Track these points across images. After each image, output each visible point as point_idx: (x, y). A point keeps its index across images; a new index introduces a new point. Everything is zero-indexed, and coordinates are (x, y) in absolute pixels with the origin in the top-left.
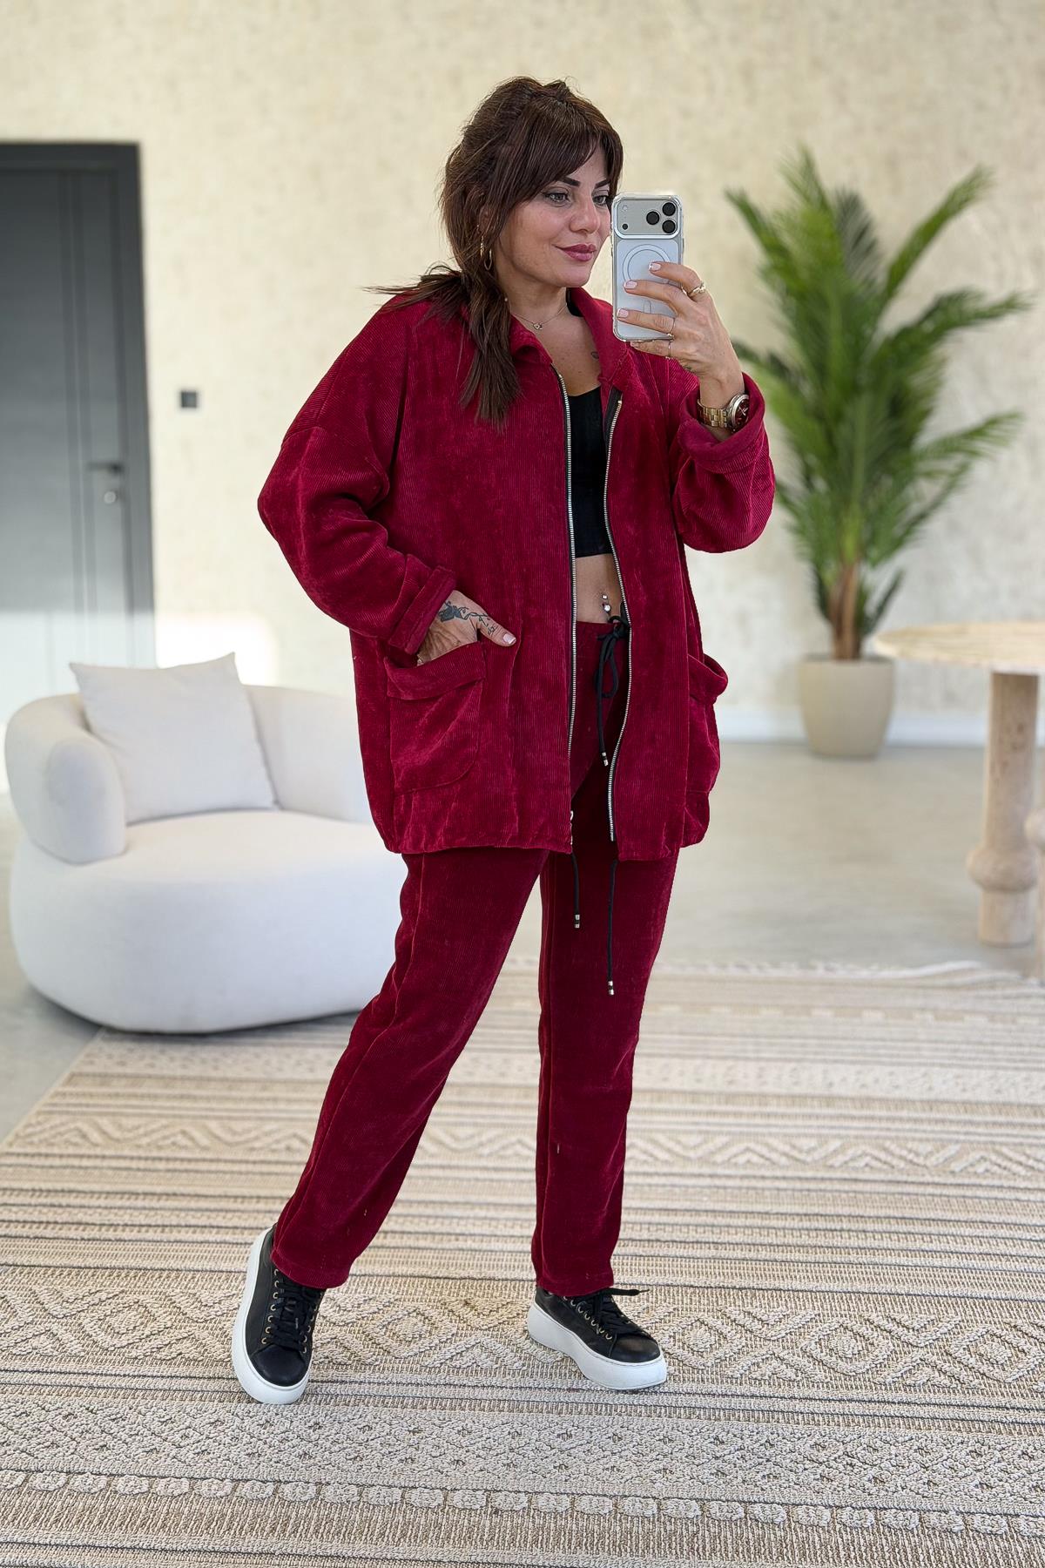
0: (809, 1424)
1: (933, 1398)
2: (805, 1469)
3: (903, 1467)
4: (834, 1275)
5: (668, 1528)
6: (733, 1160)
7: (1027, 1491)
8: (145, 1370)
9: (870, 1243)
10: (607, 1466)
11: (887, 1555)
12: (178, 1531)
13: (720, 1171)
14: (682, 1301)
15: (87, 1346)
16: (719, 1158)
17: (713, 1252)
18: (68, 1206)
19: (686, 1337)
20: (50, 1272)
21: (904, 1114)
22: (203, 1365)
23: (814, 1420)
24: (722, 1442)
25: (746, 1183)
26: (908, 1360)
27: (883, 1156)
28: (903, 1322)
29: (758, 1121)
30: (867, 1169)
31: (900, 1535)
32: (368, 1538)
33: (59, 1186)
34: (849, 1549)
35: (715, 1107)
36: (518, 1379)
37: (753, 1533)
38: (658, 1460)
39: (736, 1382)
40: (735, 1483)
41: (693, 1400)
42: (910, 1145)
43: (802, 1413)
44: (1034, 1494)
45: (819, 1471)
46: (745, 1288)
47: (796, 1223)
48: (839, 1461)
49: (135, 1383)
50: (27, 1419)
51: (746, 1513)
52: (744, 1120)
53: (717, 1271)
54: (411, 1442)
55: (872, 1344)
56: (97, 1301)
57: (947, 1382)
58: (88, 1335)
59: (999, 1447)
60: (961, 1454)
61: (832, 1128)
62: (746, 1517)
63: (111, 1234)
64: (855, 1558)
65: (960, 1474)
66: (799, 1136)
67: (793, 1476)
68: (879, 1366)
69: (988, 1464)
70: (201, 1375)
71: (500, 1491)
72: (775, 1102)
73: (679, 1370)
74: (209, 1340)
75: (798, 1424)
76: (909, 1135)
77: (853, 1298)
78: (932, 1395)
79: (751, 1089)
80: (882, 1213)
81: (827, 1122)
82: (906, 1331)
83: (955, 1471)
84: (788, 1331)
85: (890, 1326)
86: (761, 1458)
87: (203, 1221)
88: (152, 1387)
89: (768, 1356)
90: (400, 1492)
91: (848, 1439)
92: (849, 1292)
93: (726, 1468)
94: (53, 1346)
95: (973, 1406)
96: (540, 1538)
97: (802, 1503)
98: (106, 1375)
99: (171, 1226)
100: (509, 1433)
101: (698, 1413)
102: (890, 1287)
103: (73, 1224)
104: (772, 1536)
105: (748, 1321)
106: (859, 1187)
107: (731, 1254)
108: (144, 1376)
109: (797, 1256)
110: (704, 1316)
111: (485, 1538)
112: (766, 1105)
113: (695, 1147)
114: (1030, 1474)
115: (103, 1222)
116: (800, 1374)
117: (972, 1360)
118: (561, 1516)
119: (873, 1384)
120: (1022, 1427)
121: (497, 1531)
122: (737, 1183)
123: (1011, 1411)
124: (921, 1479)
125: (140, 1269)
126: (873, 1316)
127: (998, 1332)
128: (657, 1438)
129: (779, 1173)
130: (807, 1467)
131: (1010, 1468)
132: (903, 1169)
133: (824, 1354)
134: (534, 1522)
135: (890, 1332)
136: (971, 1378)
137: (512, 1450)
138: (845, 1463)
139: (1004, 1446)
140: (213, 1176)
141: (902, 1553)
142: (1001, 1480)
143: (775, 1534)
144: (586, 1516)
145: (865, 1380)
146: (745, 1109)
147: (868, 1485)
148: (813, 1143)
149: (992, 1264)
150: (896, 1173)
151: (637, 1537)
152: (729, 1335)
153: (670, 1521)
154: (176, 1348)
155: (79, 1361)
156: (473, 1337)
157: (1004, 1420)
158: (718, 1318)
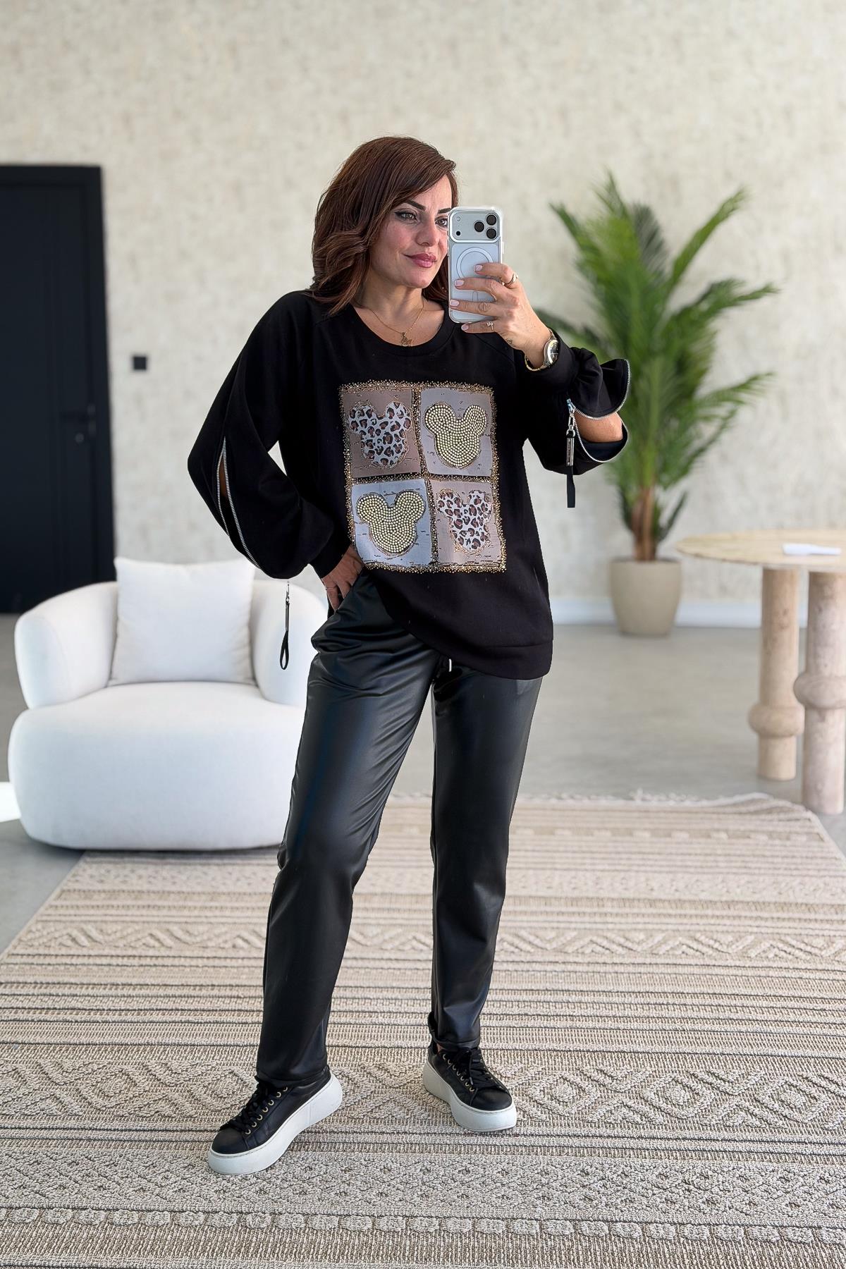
0: (653, 1158)
2: (654, 1194)
3: (729, 1191)
4: (665, 1039)
5: (549, 1243)
6: (580, 951)
7: (826, 1208)
8: (130, 1125)
9: (690, 1014)
10: (499, 1195)
11: (721, 1262)
12: (163, 1254)
13: (571, 959)
14: (548, 1062)
15: (84, 1107)
16: (570, 949)
17: (569, 1023)
18: (63, 995)
19: (553, 1090)
20: (51, 1048)
22: (175, 1120)
23: (657, 1155)
24: (587, 1174)
25: (591, 968)
26: (727, 1106)
27: (695, 945)
28: (721, 1076)
29: (598, 919)
30: (684, 956)
31: (730, 1246)
32: (315, 1257)
33: (55, 980)
34: (691, 1258)
35: (563, 909)
36: (425, 1127)
37: (616, 1246)
38: (538, 1189)
39: (595, 1126)
40: (600, 1206)
41: (562, 1141)
43: (648, 1150)
44: (831, 1210)
45: (665, 1196)
46: (597, 1051)
47: (632, 999)
48: (679, 1187)
49: (123, 1136)
50: (38, 1167)
51: (610, 1231)
52: (587, 919)
53: (574, 1038)
54: (344, 1179)
55: (698, 1094)
56: (90, 1071)
57: (758, 1123)
58: (84, 1098)
60: (773, 1180)
62: (610, 1234)
63: (98, 1017)
64: (697, 1264)
65: (775, 1196)
66: (629, 931)
67: (645, 1201)
68: (704, 1111)
69: (794, 1188)
70: (175, 1128)
71: (416, 1217)
72: (609, 904)
73: (549, 1117)
74: (181, 1100)
75: (646, 1158)
76: (713, 928)
77: (681, 1057)
78: (747, 1133)
79: (591, 895)
81: (650, 920)
82: (723, 1083)
83: (770, 1194)
84: (633, 1085)
86: (619, 1186)
87: (170, 1005)
88: (136, 1138)
89: (619, 1104)
90: (338, 1219)
91: (685, 1170)
92: (677, 1053)
93: (592, 1194)
94: (58, 1107)
95: (779, 1142)
96: (450, 1254)
97: (653, 1221)
98: (100, 1130)
99: (145, 1010)
100: (421, 1170)
101: (566, 1151)
102: (708, 1049)
103: (68, 1009)
104: (632, 1249)
105: (601, 1077)
106: (680, 970)
107: (584, 1024)
108: (130, 1130)
109: (635, 1025)
110: (566, 1074)
111: (406, 1254)
112: (603, 906)
113: (549, 941)
114: (827, 1194)
115: (91, 1008)
116: (644, 1118)
117: (776, 1105)
118: (465, 1236)
119: (700, 1126)
120: (818, 1158)
121: (416, 1249)
122: (585, 968)
123: (809, 1145)
124: (743, 1200)
125: (122, 1045)
126: (698, 1072)
128: (536, 1172)
129: (616, 960)
130: (655, 1192)
131: (812, 1191)
132: (710, 956)
133: (661, 1102)
134: (444, 1241)
135: (711, 1084)
136: (776, 1120)
137: (424, 1184)
138: (684, 1189)
140: (176, 969)
141: (733, 1260)
142: (805, 1200)
143: (634, 1247)
144: (485, 1236)
145: (694, 1123)
146: (588, 910)
147: (703, 1206)
148: (642, 936)
149: (787, 1029)
150: (706, 959)
151: (525, 1252)
152: (587, 1088)
153: (550, 1238)
154: (154, 1107)
155: (78, 1119)
156: (388, 1093)
157: (804, 1152)
158: (577, 1075)
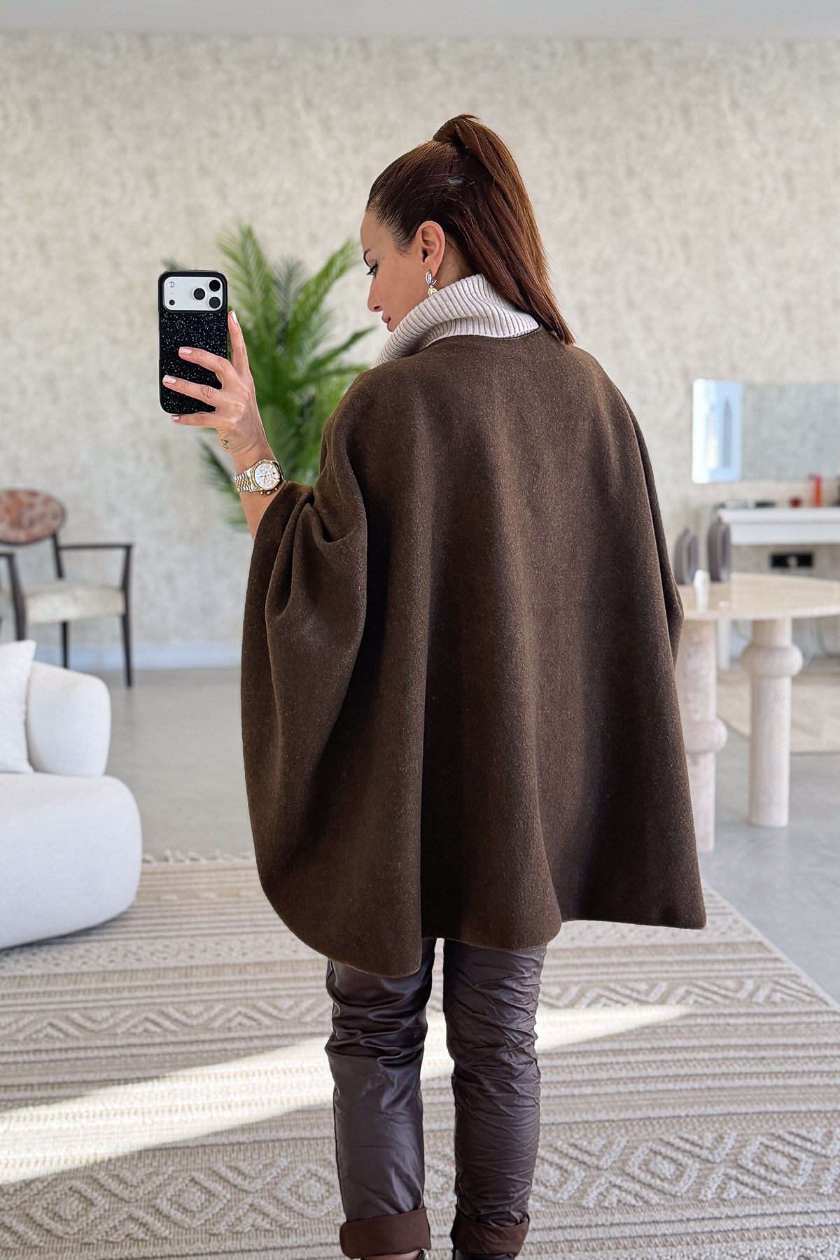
1: (748, 1210)
21: (614, 959)
42: (631, 985)
59: (819, 1250)
61: (567, 975)
80: (636, 1045)
85: (688, 1147)
127: (769, 1143)
139: (823, 1248)
